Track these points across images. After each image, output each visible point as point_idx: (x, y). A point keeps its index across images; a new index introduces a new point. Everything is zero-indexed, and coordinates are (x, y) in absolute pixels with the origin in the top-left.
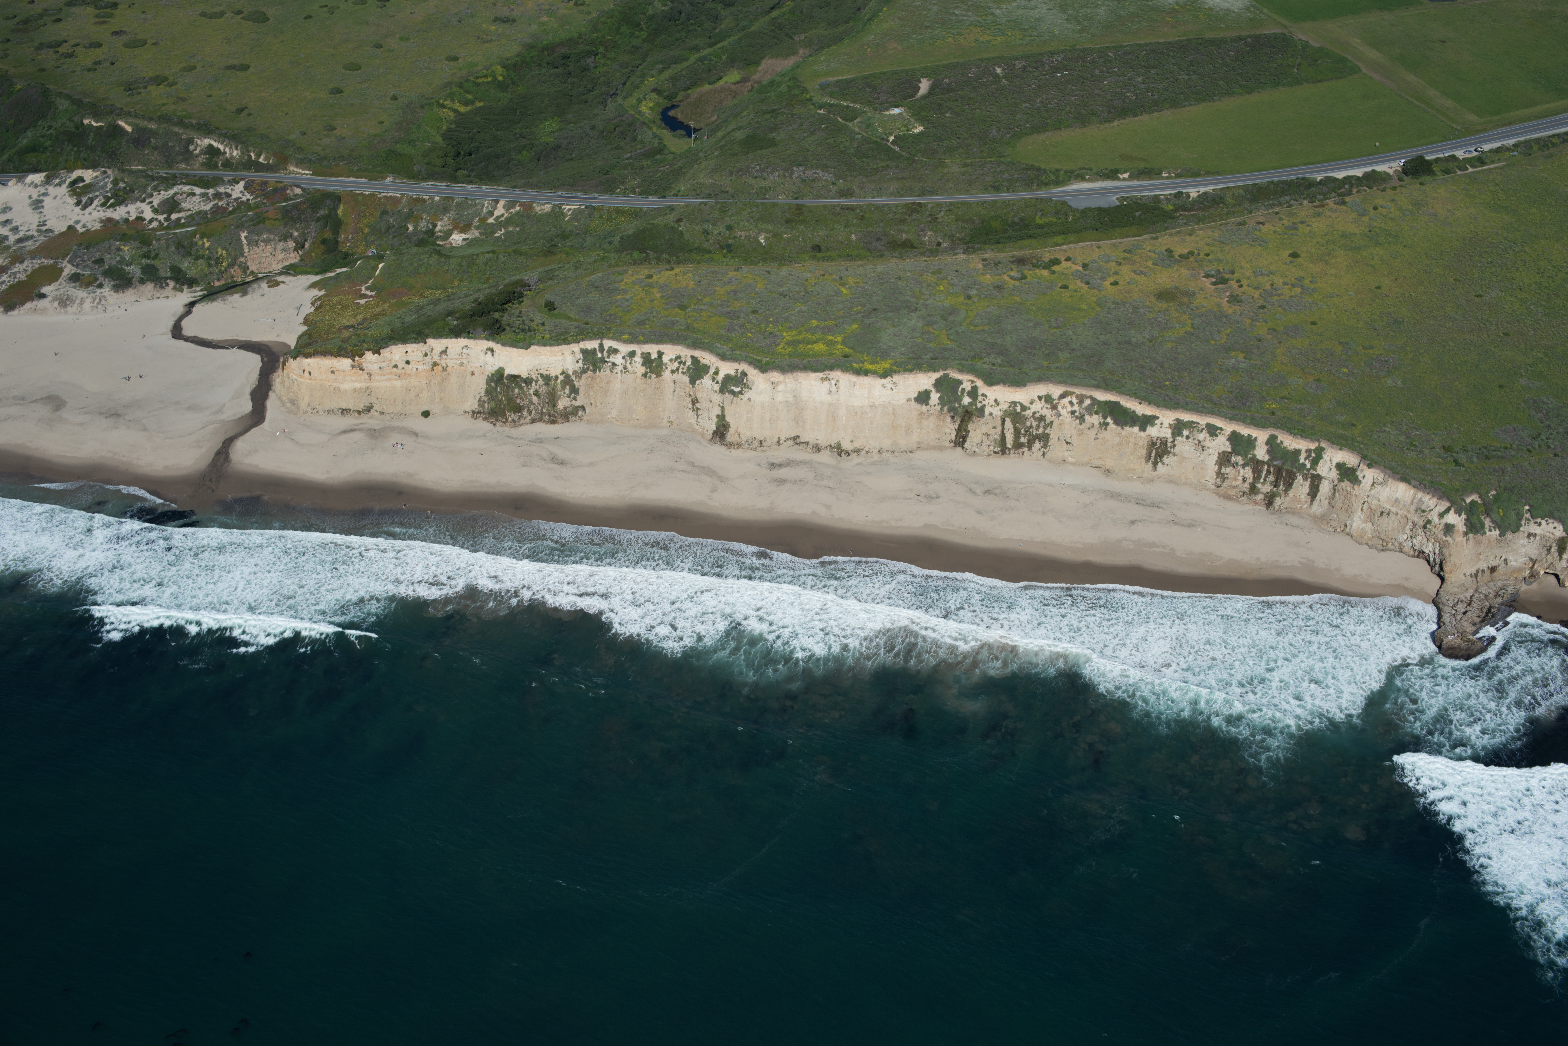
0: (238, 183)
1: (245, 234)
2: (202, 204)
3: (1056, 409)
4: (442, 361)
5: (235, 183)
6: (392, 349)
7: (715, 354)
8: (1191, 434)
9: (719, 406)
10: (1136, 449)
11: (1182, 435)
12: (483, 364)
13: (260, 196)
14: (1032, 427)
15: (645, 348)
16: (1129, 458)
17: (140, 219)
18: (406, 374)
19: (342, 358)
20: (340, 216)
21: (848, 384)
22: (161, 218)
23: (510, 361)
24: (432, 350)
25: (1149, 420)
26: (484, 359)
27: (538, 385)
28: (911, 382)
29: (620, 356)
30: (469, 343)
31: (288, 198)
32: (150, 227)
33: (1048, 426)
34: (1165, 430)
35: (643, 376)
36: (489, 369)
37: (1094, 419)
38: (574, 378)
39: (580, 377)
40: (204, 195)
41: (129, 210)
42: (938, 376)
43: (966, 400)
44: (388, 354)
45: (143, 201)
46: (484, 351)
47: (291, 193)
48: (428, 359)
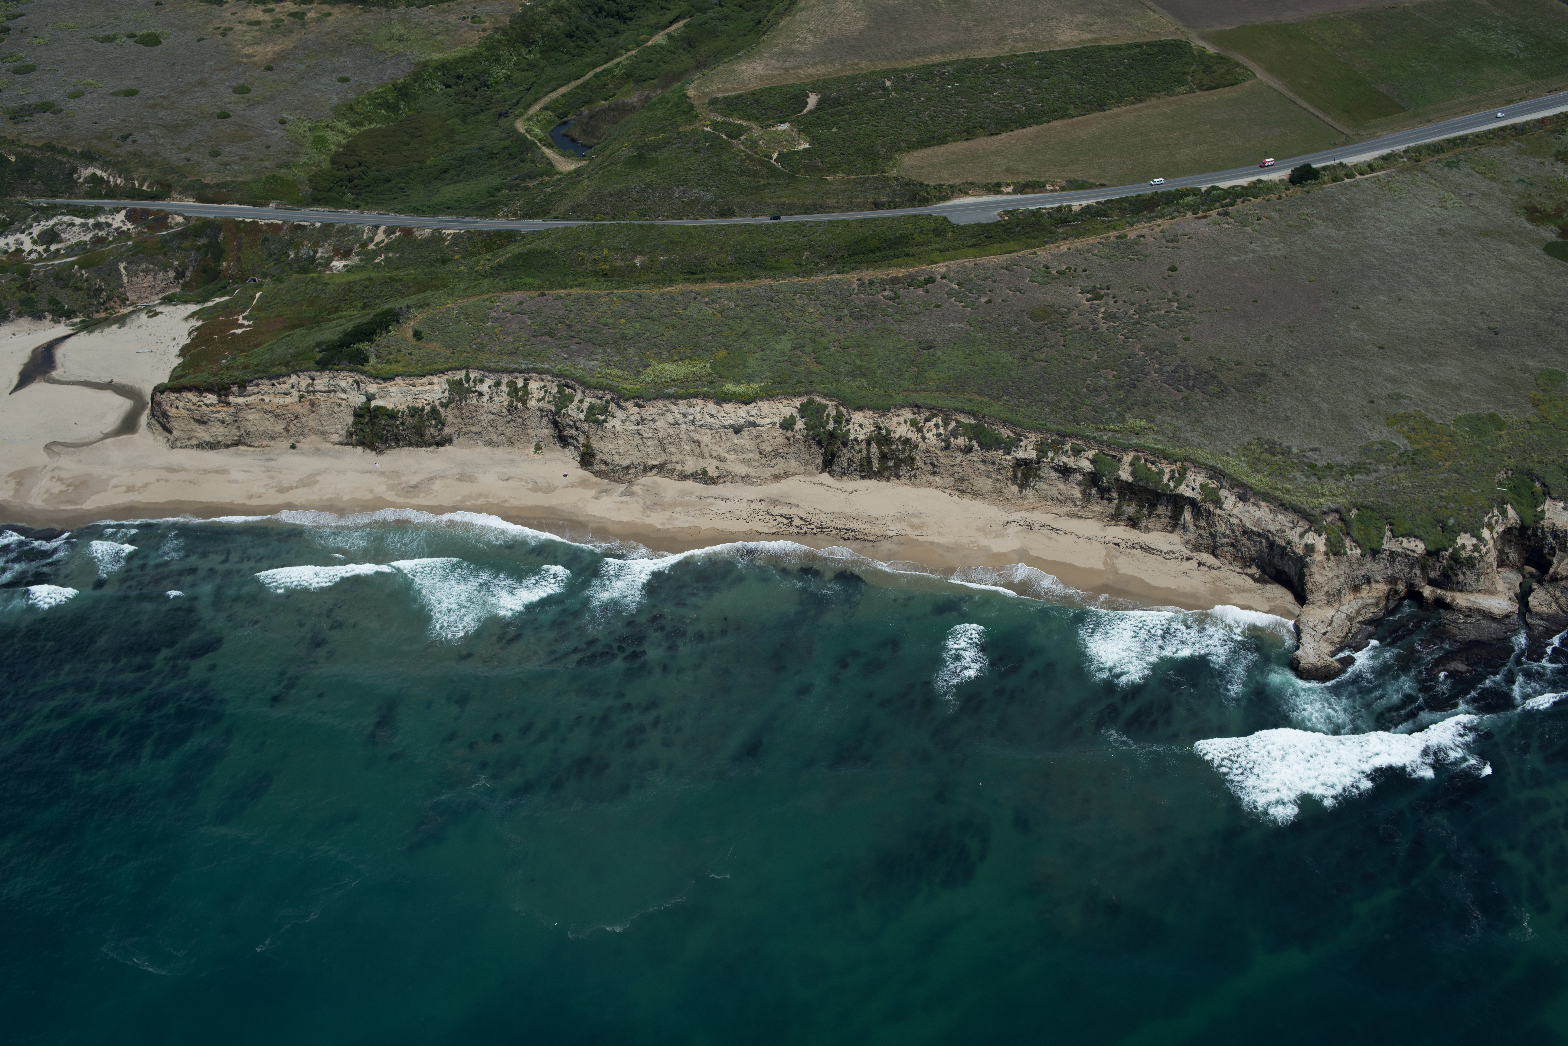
0: (119, 212)
1: (124, 264)
2: (82, 234)
3: (921, 431)
4: (308, 393)
5: (115, 212)
6: (258, 382)
7: (579, 381)
8: (1055, 455)
9: (584, 435)
10: (1003, 472)
11: (1047, 457)
12: (349, 395)
13: (141, 225)
14: (897, 450)
15: (511, 378)
16: (996, 481)
17: (19, 250)
18: (273, 406)
19: (207, 393)
20: (222, 245)
21: (712, 410)
22: (40, 249)
23: (375, 391)
24: (298, 382)
25: (1016, 442)
26: (350, 390)
27: (404, 417)
28: (775, 407)
29: (486, 385)
30: (336, 374)
31: (169, 227)
32: (30, 259)
33: (913, 450)
34: (1030, 452)
35: (509, 405)
36: (355, 400)
37: (961, 442)
38: (440, 409)
39: (446, 407)
40: (84, 225)
41: (10, 242)
42: (803, 400)
43: (832, 424)
44: (255, 388)
45: (23, 232)
46: (349, 382)
47: (172, 221)
48: (294, 391)
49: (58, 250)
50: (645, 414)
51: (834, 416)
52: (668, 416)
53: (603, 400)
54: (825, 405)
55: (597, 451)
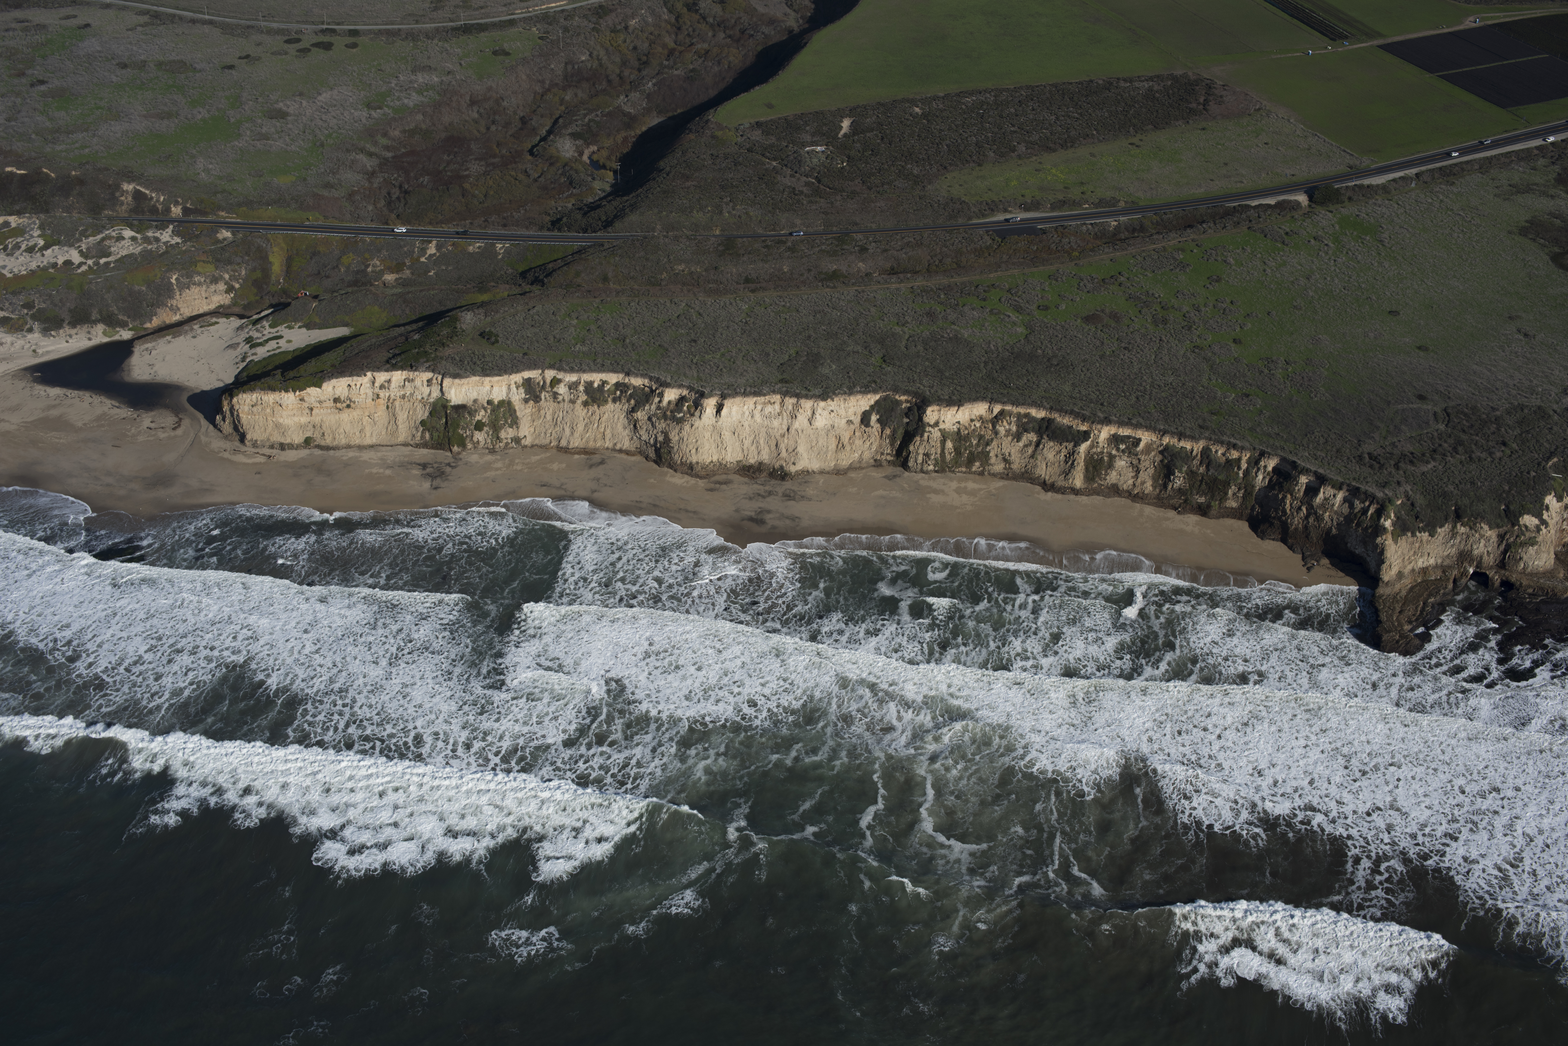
0: (166, 227)
1: (176, 277)
2: (131, 247)
3: (994, 427)
4: (383, 394)
5: (162, 227)
6: (334, 382)
7: (657, 380)
8: (1127, 448)
9: (662, 432)
10: (1073, 464)
11: (1118, 449)
12: (425, 395)
13: (190, 240)
14: (971, 445)
15: (586, 377)
16: (1067, 473)
17: (68, 263)
18: (348, 406)
19: (283, 393)
20: (271, 259)
21: (790, 407)
22: (90, 262)
23: (453, 391)
24: (373, 383)
25: (1086, 436)
26: (426, 390)
27: (481, 416)
28: (851, 404)
29: (562, 385)
30: (411, 375)
31: (218, 241)
32: (79, 271)
33: (988, 444)
34: (1101, 445)
35: (585, 404)
36: (432, 400)
37: (1032, 437)
38: (517, 408)
39: (523, 407)
40: (133, 239)
41: (58, 255)
42: (877, 397)
43: (906, 420)
44: (330, 389)
45: (71, 245)
46: (425, 383)
47: (220, 236)
48: (370, 392)
49: (107, 264)
50: (724, 412)
51: (908, 412)
52: (747, 413)
53: (682, 399)
54: (899, 403)
55: (676, 448)
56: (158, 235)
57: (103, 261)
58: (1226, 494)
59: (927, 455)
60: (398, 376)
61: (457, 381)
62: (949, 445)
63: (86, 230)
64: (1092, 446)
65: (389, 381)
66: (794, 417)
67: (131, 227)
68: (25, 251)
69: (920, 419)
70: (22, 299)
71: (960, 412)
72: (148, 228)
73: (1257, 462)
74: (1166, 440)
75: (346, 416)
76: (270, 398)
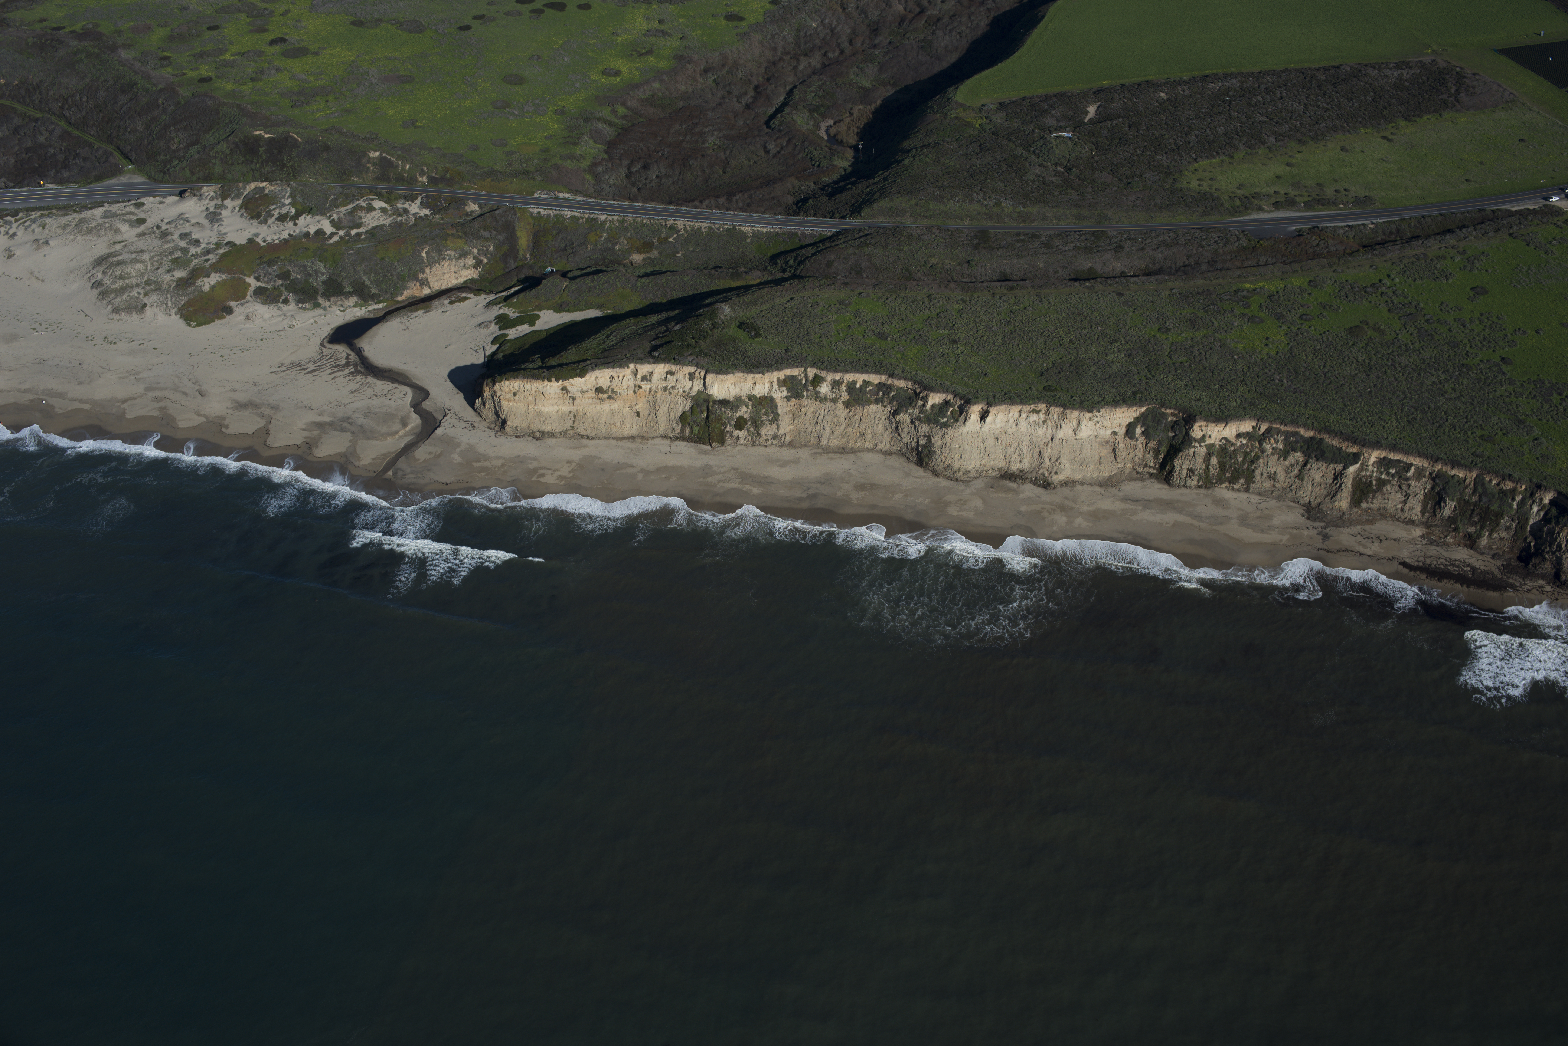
0: (415, 198)
1: (426, 251)
2: (381, 218)
3: (1261, 445)
4: (646, 386)
5: (412, 198)
6: (597, 373)
7: (920, 383)
8: (1396, 472)
9: (925, 436)
10: (1340, 486)
11: (1388, 474)
12: (687, 389)
13: (439, 211)
14: (1236, 462)
15: (850, 377)
16: (1333, 495)
17: (320, 233)
18: (610, 398)
19: (546, 382)
20: (519, 234)
21: (1056, 416)
22: (342, 233)
23: (716, 387)
24: (636, 375)
25: (1355, 458)
26: (688, 384)
27: (744, 412)
28: (1117, 416)
29: (824, 384)
30: (674, 368)
31: (467, 214)
32: (331, 241)
33: (1252, 462)
34: (1370, 468)
35: (847, 405)
36: (694, 394)
37: (1299, 456)
38: (779, 404)
39: (785, 404)
40: (383, 210)
41: (309, 224)
42: (1143, 409)
43: (1171, 434)
44: (593, 378)
45: (322, 214)
46: (687, 376)
47: (468, 209)
48: (632, 383)
49: (358, 235)
50: (989, 419)
51: (1173, 426)
52: (1011, 421)
53: (946, 403)
54: (1164, 416)
55: (938, 453)
56: (406, 206)
57: (353, 232)
58: (1498, 524)
59: (1191, 471)
60: (660, 369)
61: (721, 377)
62: (1214, 460)
63: (336, 199)
64: (1361, 469)
65: (651, 374)
66: (1058, 426)
67: (381, 197)
68: (278, 219)
69: (1187, 433)
70: (275, 269)
71: (1227, 428)
72: (397, 198)
73: (1532, 494)
74: (1438, 467)
75: (607, 406)
76: (532, 386)
